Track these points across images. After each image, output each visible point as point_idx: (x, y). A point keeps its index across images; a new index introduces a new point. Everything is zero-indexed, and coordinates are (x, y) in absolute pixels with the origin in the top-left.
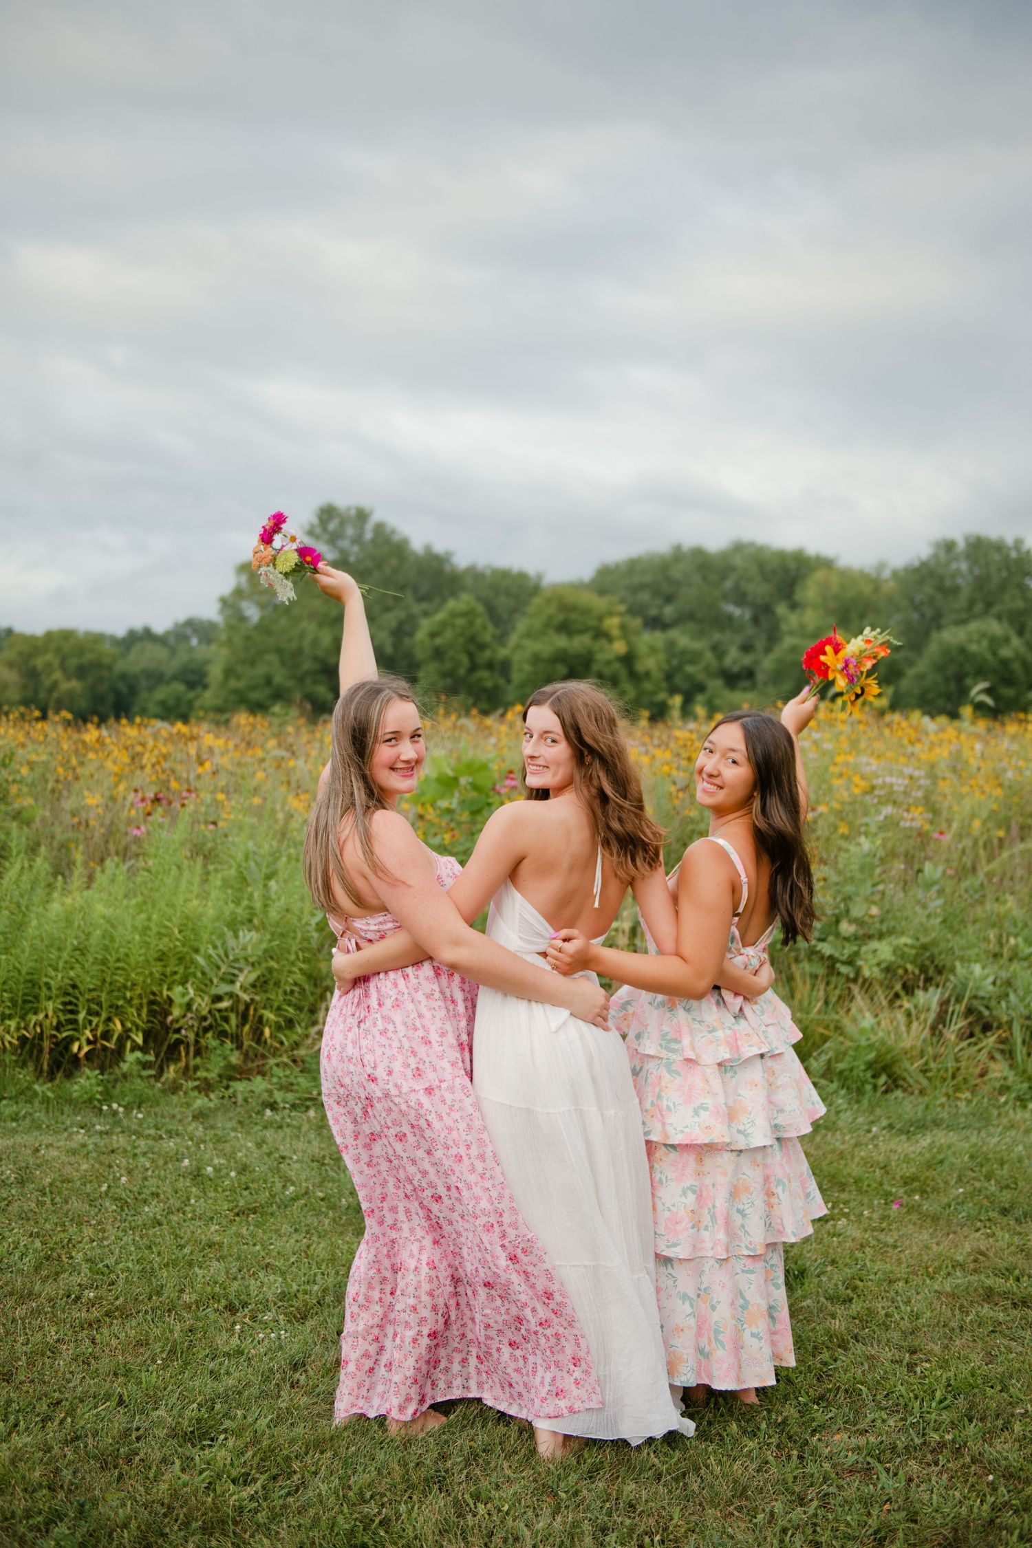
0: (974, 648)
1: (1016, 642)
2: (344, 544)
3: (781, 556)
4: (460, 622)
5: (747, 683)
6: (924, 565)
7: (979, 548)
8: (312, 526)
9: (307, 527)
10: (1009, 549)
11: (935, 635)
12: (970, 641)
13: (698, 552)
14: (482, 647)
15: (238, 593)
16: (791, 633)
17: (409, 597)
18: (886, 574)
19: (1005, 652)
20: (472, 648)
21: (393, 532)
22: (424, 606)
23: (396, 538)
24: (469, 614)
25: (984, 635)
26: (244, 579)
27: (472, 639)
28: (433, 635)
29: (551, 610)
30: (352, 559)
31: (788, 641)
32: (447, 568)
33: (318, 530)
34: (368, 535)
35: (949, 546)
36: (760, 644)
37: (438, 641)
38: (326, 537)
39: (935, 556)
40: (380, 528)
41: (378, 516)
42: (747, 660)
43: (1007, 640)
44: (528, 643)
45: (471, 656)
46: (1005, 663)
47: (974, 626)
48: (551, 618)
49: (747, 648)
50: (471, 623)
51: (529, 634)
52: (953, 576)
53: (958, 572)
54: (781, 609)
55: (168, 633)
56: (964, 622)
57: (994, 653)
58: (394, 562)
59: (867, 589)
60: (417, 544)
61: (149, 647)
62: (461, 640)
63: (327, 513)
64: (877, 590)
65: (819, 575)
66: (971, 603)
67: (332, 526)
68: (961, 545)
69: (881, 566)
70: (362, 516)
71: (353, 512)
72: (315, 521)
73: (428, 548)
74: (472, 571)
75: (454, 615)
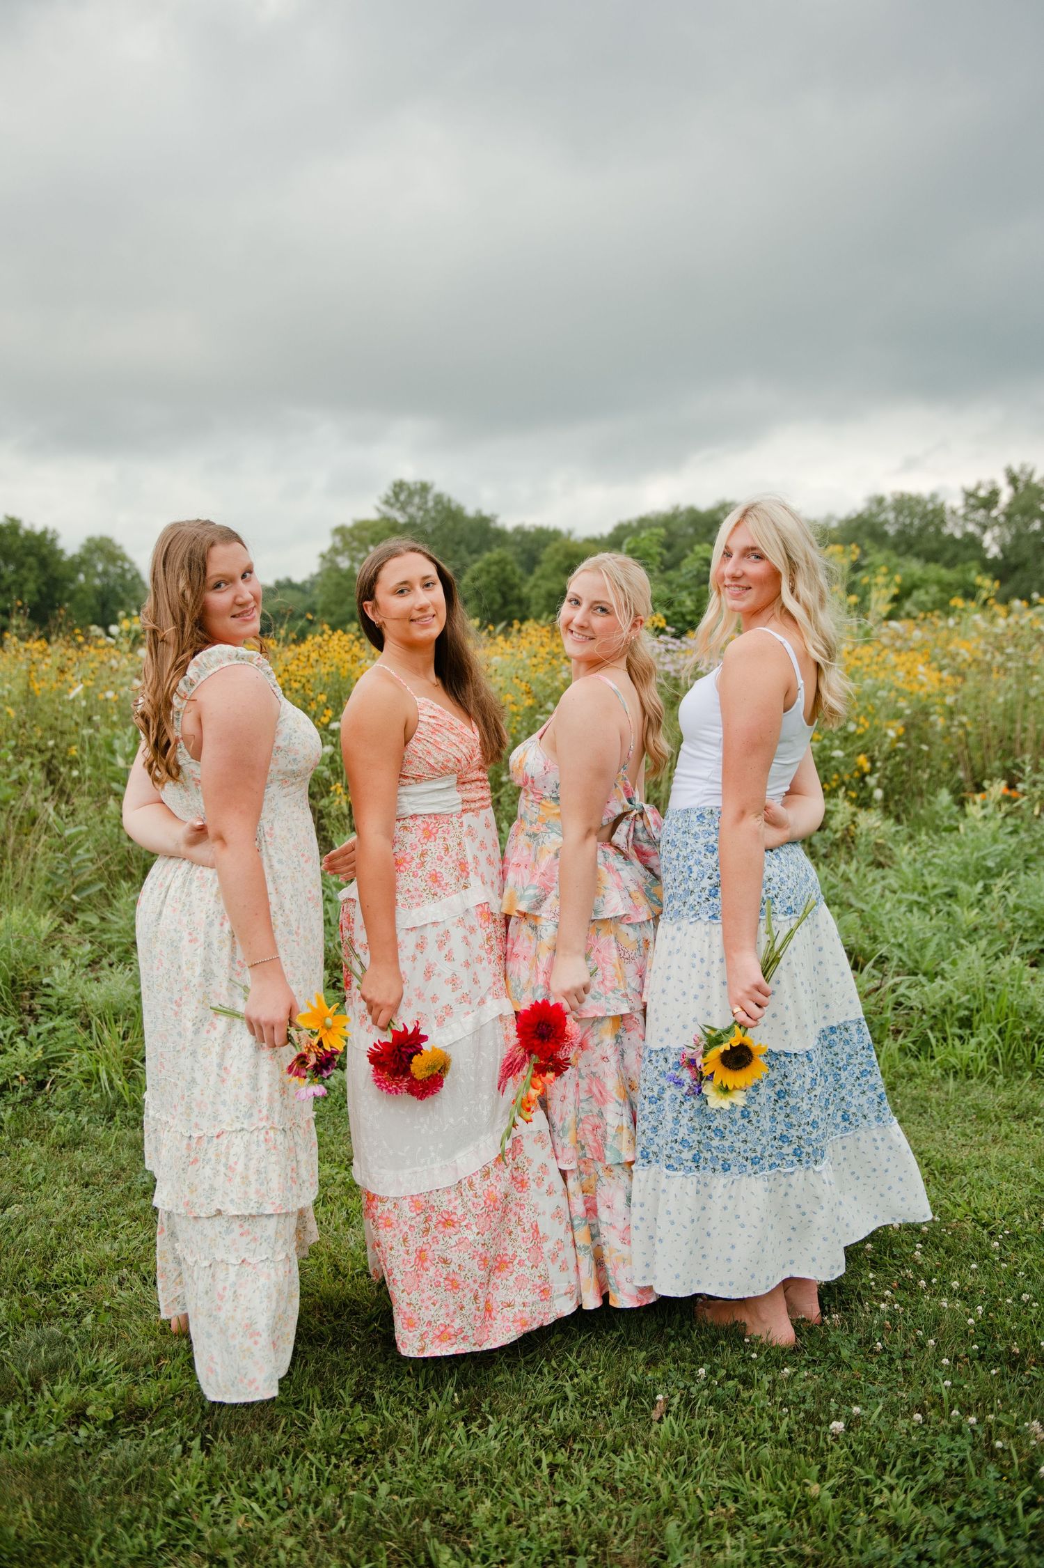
2: (412, 510)
4: (494, 568)
6: (860, 516)
7: (904, 504)
8: (387, 496)
9: (384, 498)
10: (926, 503)
13: (692, 511)
14: (512, 587)
15: (335, 551)
17: (463, 550)
18: (834, 524)
20: (505, 588)
21: (449, 501)
22: (475, 556)
23: (453, 506)
24: (501, 562)
26: (338, 539)
27: (505, 581)
28: (474, 579)
29: (559, 558)
30: (418, 521)
32: (492, 525)
33: (393, 500)
34: (431, 504)
35: (880, 501)
37: (478, 584)
38: (398, 505)
39: (869, 509)
40: (439, 499)
41: (437, 489)
44: (540, 582)
45: (504, 595)
48: (559, 564)
50: (503, 570)
51: (543, 577)
52: (882, 524)
53: (886, 521)
55: (305, 583)
58: (450, 524)
60: (470, 511)
61: (289, 592)
62: (495, 582)
63: (399, 487)
67: (402, 497)
68: (889, 500)
69: (830, 518)
70: (424, 488)
71: (419, 486)
72: (391, 493)
73: (479, 512)
74: (519, 530)
75: (489, 564)
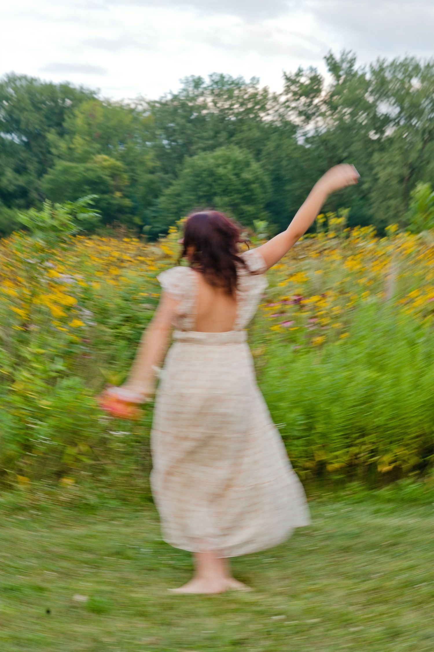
0: (221, 171)
1: (255, 166)
3: (50, 88)
5: (21, 201)
11: (188, 160)
12: (218, 166)
16: (59, 157)
19: (246, 175)
25: (228, 160)
31: (61, 165)
36: (32, 167)
42: (21, 181)
43: (248, 164)
46: (247, 184)
47: (219, 152)
49: (20, 170)
54: (51, 136)
56: (212, 148)
57: (237, 175)
59: (127, 120)
64: (135, 120)
65: (85, 106)
66: (217, 132)
